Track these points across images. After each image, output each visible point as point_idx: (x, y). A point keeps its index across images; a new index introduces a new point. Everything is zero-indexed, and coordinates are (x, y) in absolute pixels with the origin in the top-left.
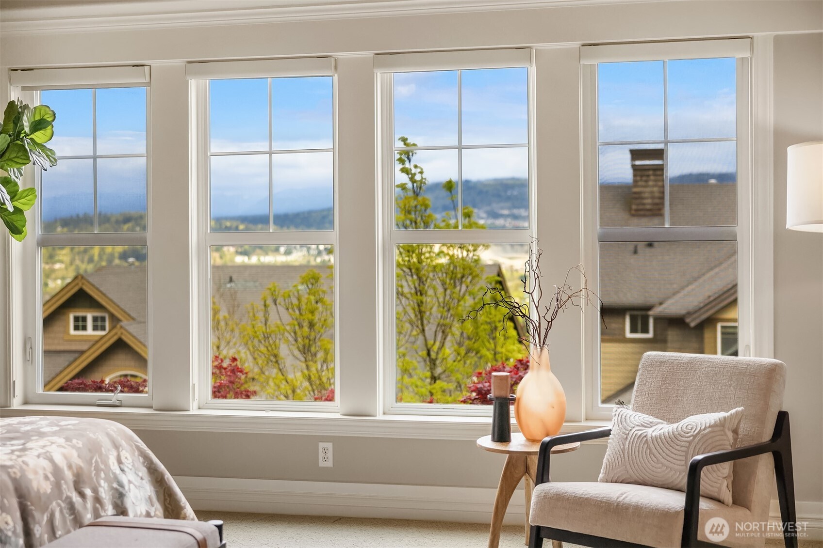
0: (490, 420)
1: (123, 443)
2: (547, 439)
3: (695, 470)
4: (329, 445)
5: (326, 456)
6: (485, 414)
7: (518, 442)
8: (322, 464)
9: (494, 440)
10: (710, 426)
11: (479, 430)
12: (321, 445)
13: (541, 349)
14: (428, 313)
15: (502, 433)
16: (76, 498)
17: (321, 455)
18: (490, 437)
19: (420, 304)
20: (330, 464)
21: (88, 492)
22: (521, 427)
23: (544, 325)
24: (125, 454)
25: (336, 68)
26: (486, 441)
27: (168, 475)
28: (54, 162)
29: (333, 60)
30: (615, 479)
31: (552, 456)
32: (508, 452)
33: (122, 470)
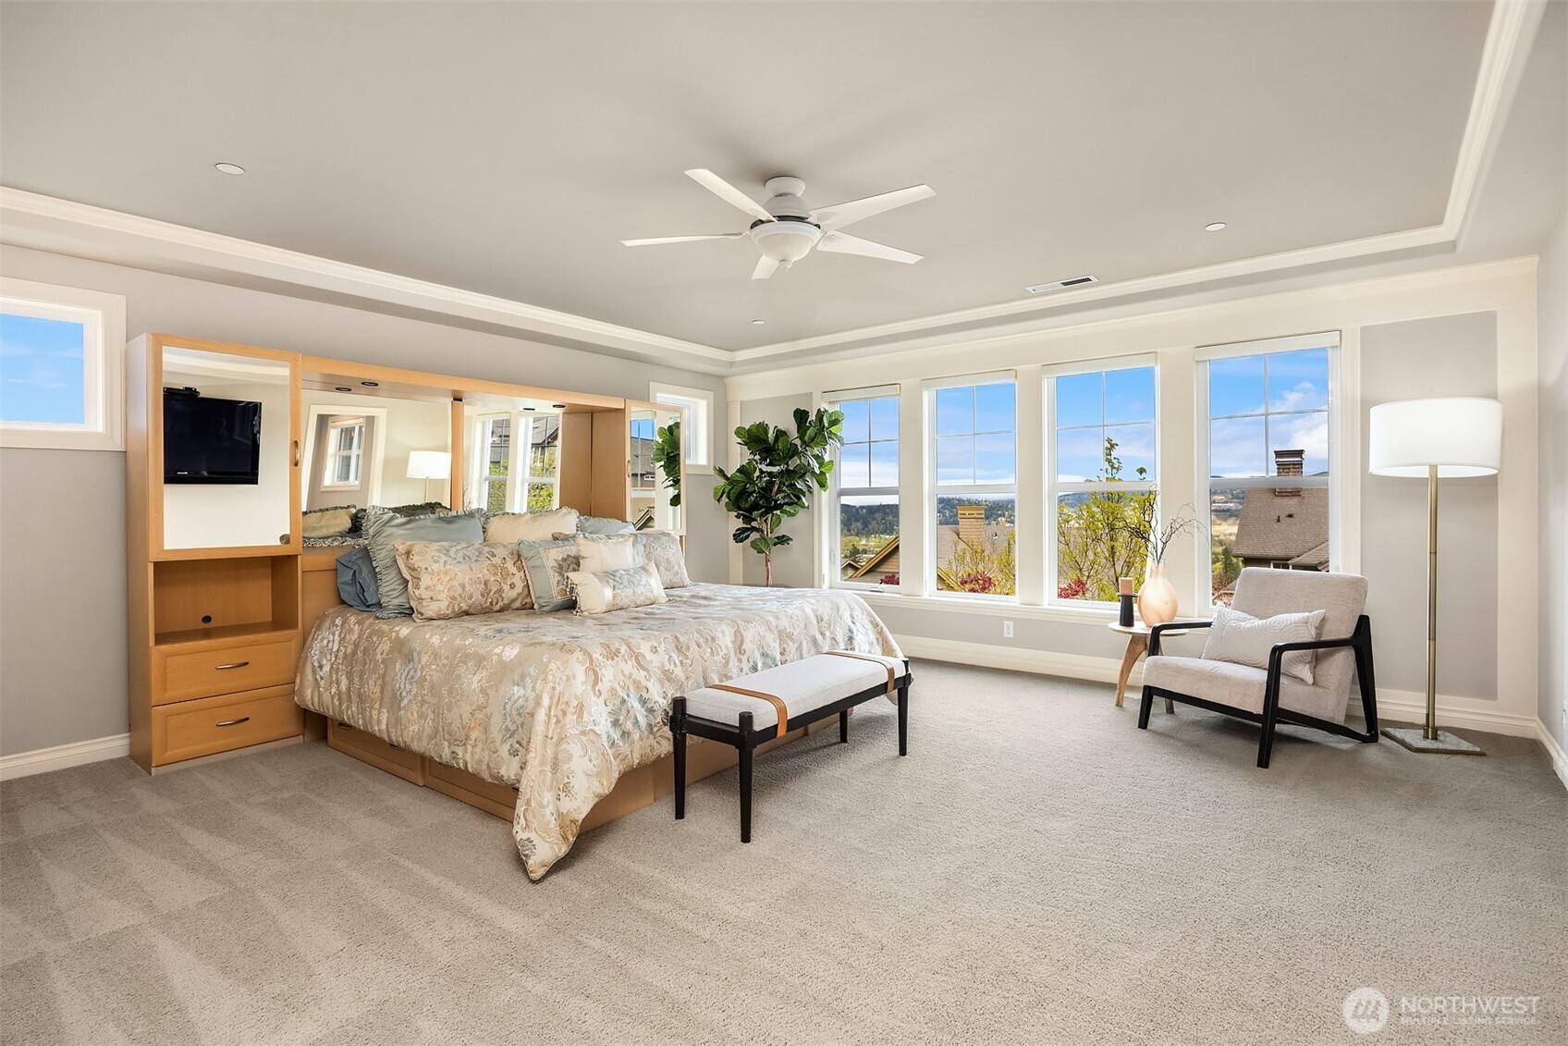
0: (1119, 612)
1: (856, 606)
2: (1158, 625)
3: (1277, 652)
4: (1011, 623)
5: (1009, 630)
6: (1115, 608)
7: (1140, 627)
8: (1006, 635)
9: (1121, 624)
10: (1295, 623)
11: (1112, 619)
12: (1005, 623)
13: (1158, 562)
14: (1118, 554)
15: (1127, 619)
16: (819, 637)
17: (1005, 629)
18: (1118, 622)
19: (1112, 547)
20: (1011, 635)
21: (828, 633)
22: (1143, 618)
23: (1160, 545)
24: (857, 612)
25: (1016, 377)
26: (1116, 625)
27: (885, 629)
28: (842, 444)
29: (1014, 372)
30: (1214, 657)
31: (1161, 638)
32: (1130, 633)
33: (853, 623)
